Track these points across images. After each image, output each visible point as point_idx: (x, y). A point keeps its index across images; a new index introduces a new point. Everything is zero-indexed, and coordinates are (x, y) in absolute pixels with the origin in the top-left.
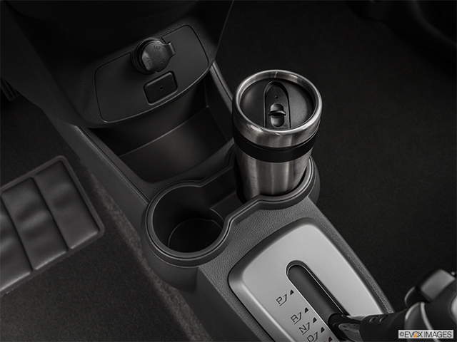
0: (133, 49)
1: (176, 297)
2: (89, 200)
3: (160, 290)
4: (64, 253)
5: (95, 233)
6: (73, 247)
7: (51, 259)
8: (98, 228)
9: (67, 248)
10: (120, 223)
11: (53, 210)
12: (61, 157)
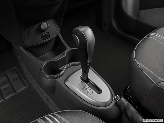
0: (38, 25)
1: (50, 101)
2: (23, 79)
3: (45, 101)
4: (15, 94)
5: (25, 88)
6: (18, 92)
7: (11, 96)
8: (26, 86)
9: (16, 92)
10: (33, 84)
11: (12, 82)
12: (15, 67)
